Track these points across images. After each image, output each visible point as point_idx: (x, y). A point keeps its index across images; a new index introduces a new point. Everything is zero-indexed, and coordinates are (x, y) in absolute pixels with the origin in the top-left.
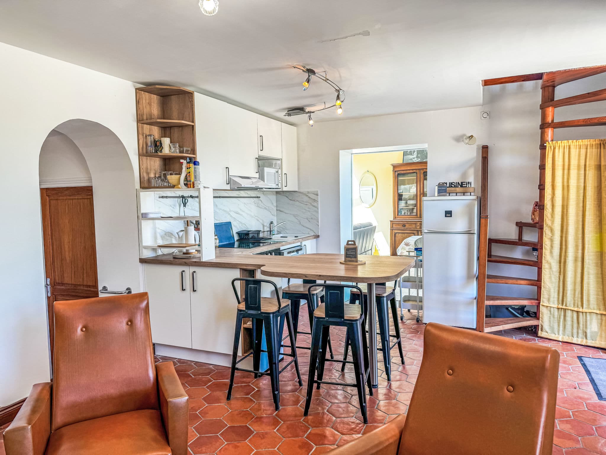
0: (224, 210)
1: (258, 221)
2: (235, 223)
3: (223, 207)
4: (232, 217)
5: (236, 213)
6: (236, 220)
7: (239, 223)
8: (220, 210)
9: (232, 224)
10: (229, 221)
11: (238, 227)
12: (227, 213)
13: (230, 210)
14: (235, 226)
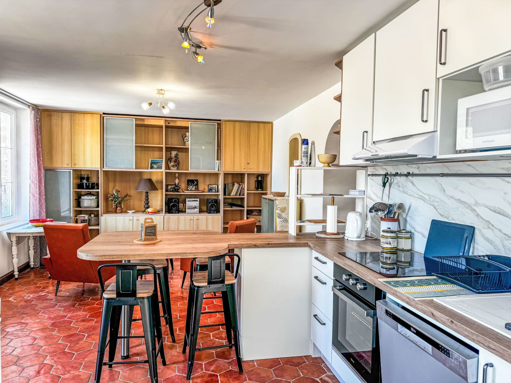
0: (459, 200)
2: (488, 233)
3: (458, 195)
4: (481, 218)
5: (495, 211)
6: (493, 228)
7: (505, 236)
8: (452, 200)
9: (477, 232)
10: (471, 223)
11: (500, 246)
12: (467, 208)
13: (476, 202)
14: (487, 239)
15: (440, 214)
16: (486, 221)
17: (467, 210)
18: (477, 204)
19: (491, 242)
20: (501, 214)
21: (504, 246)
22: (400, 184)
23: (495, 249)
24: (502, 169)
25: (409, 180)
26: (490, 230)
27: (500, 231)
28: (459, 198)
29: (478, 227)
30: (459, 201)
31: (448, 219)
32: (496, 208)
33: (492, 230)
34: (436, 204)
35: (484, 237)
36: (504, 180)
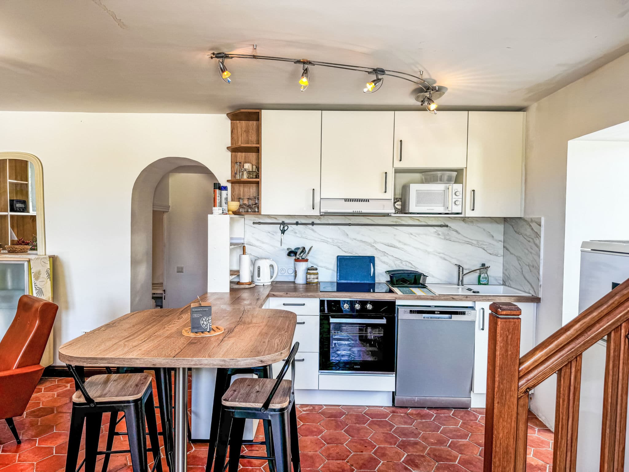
1: (446, 260)
2: (384, 259)
3: (359, 237)
4: (379, 250)
5: (388, 246)
6: (387, 255)
7: (396, 259)
8: (354, 240)
9: (376, 259)
10: (372, 254)
11: (393, 265)
12: (368, 245)
13: (375, 241)
14: (384, 262)
15: (344, 251)
16: (383, 252)
17: (368, 247)
18: (375, 242)
19: (387, 264)
20: (393, 247)
21: (395, 265)
22: (297, 231)
23: (390, 267)
24: (392, 221)
25: (308, 228)
26: (386, 257)
27: (393, 256)
28: (361, 239)
29: (377, 256)
30: (361, 241)
31: (352, 254)
32: (389, 244)
33: (387, 256)
34: (340, 245)
35: (381, 261)
36: (393, 228)
